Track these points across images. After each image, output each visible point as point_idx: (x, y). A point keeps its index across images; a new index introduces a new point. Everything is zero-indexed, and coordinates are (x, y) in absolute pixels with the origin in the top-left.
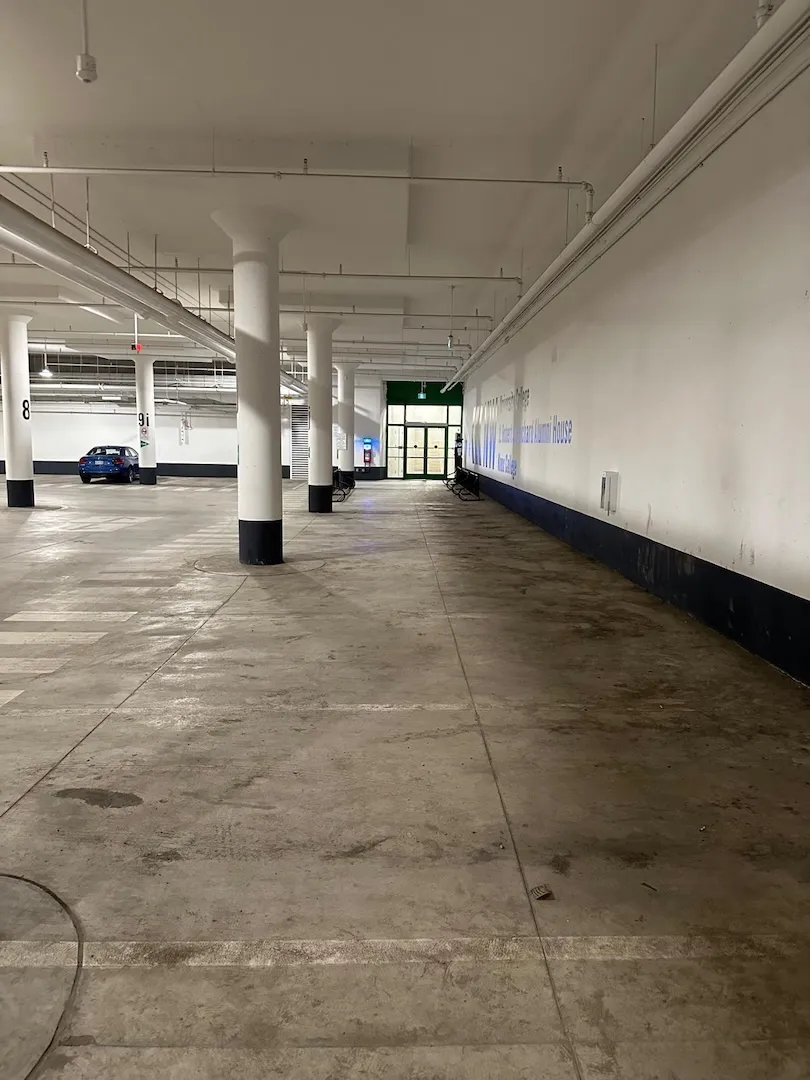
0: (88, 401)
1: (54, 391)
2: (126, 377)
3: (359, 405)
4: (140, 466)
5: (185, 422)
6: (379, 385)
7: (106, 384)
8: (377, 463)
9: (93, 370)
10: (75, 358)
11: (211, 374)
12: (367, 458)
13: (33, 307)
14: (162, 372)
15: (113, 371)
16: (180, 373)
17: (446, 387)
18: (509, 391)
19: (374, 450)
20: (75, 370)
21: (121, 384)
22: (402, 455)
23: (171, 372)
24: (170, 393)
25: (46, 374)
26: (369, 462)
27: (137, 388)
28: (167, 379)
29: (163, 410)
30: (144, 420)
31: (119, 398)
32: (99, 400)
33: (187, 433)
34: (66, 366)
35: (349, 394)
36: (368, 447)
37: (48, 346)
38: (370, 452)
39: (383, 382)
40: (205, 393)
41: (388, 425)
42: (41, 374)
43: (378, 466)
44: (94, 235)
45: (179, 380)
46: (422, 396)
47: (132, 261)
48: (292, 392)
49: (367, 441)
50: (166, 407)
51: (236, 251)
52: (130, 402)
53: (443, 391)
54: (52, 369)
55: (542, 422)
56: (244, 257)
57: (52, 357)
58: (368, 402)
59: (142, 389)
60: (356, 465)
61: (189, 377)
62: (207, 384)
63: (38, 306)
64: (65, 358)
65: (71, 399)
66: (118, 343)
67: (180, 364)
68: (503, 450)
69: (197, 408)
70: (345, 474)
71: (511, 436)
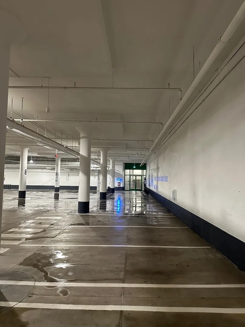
0: (42, 169)
1: (33, 166)
2: (53, 163)
3: (116, 169)
4: (55, 187)
5: (68, 175)
6: (123, 164)
7: (47, 164)
8: (122, 186)
9: (44, 160)
10: (40, 157)
11: (76, 161)
12: (119, 184)
13: (30, 146)
14: (63, 161)
15: (50, 161)
16: (68, 161)
17: (141, 164)
18: (155, 167)
19: (121, 182)
20: (39, 160)
21: (52, 164)
22: (129, 184)
23: (66, 161)
24: (65, 167)
25: (31, 161)
26: (119, 185)
27: (56, 165)
28: (64, 163)
29: (63, 171)
30: (57, 174)
31: (51, 168)
32: (45, 168)
33: (69, 178)
34: (37, 159)
35: (113, 167)
36: (119, 181)
37: (33, 155)
38: (120, 182)
39: (124, 163)
40: (74, 167)
41: (125, 175)
42: (30, 162)
43: (122, 187)
44: (47, 131)
45: (67, 163)
46: (134, 167)
47: (56, 136)
48: (98, 166)
49: (119, 179)
50: (64, 170)
51: (81, 136)
52: (54, 169)
53: (140, 166)
54: (33, 160)
55: (162, 176)
56: (83, 137)
57: (33, 157)
58: (119, 169)
59: (57, 166)
60: (115, 186)
61: (70, 162)
62: (75, 164)
63: (31, 146)
64: (37, 157)
65: (37, 168)
66: (51, 154)
67: (68, 159)
68: (155, 183)
69: (72, 171)
70: (112, 189)
71: (156, 179)
